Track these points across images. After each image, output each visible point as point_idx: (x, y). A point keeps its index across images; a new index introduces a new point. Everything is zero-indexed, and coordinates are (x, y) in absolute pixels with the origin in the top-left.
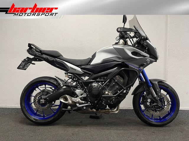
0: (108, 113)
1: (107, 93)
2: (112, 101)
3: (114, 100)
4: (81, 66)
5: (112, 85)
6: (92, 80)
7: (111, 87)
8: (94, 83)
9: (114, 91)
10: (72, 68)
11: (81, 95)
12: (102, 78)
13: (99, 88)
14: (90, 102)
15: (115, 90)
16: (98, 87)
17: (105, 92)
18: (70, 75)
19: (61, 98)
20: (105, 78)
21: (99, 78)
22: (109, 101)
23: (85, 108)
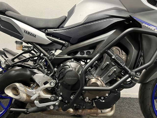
0: (95, 115)
1: (93, 80)
2: (104, 97)
3: (107, 95)
4: (46, 28)
5: (105, 65)
6: (66, 56)
7: (102, 69)
8: (70, 60)
9: (108, 78)
10: (28, 33)
11: (45, 83)
12: (85, 52)
13: (78, 71)
14: (61, 96)
15: (109, 76)
16: (75, 69)
17: (89, 79)
18: (26, 47)
19: (8, 88)
20: (91, 51)
21: (79, 53)
22: (97, 97)
23: (52, 108)
